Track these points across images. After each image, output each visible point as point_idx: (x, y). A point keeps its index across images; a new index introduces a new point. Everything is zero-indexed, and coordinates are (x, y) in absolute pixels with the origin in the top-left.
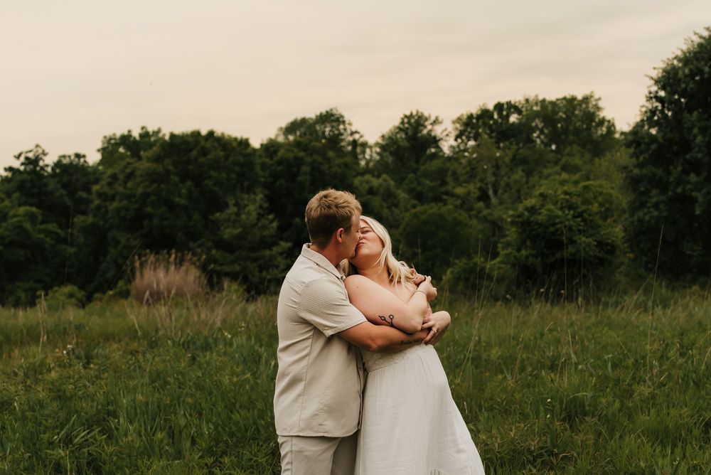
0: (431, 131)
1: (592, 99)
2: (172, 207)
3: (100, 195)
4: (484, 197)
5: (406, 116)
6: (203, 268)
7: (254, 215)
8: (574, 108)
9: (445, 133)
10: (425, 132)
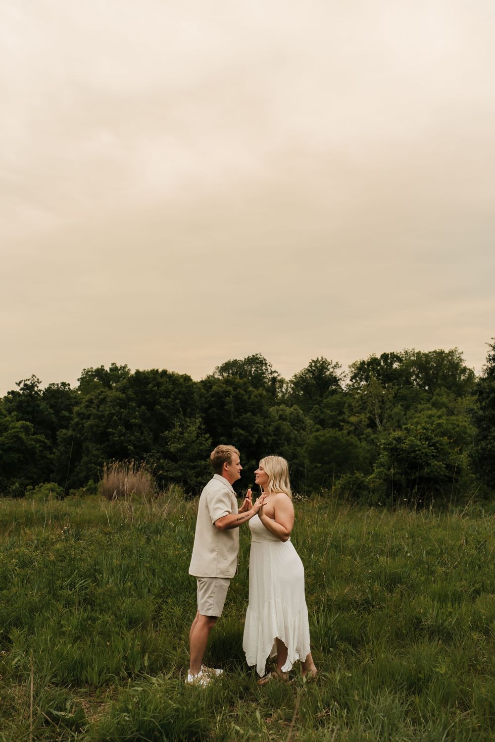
0: (332, 372)
1: (457, 353)
2: (129, 426)
3: (79, 414)
4: (372, 424)
5: (313, 361)
6: (154, 473)
7: (195, 434)
8: (443, 360)
9: (344, 375)
10: (328, 373)
